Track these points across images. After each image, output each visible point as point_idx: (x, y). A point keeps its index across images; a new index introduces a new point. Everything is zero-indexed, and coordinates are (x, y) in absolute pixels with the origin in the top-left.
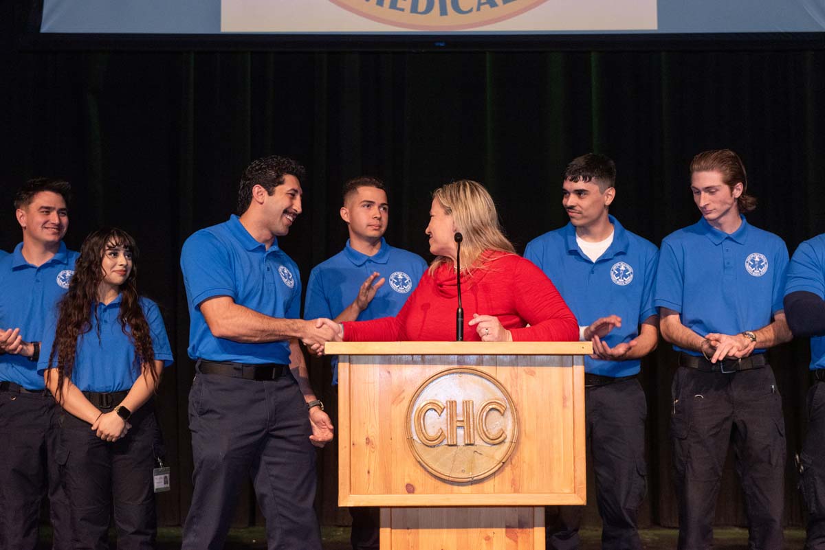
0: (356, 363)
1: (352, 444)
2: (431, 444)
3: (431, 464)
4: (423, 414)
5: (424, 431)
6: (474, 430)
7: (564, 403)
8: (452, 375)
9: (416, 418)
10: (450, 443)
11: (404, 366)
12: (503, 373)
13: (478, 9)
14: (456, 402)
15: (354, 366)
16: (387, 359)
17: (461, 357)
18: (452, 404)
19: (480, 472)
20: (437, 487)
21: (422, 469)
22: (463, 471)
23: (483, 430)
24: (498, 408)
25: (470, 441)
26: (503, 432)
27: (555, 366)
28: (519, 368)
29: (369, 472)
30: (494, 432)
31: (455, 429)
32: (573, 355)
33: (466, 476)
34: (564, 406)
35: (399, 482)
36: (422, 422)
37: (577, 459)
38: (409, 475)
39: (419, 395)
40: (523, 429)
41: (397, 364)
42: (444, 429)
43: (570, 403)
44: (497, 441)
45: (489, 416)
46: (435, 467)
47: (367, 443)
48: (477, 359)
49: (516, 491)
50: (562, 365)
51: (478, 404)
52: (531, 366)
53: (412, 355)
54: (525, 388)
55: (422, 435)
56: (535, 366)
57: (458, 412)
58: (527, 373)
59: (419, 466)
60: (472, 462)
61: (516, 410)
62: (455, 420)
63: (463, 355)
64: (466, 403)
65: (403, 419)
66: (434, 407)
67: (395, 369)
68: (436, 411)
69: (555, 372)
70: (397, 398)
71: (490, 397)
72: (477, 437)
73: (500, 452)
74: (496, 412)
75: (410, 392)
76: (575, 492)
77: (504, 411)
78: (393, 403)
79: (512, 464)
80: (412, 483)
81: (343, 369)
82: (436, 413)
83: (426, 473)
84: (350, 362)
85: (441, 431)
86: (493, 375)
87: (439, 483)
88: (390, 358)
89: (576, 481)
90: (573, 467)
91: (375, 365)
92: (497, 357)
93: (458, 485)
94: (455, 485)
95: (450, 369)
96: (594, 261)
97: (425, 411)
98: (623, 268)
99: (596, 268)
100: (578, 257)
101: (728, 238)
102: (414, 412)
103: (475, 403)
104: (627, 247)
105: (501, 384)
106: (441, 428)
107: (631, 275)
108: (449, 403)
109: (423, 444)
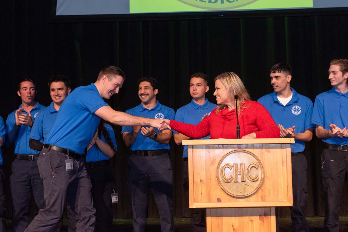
0: (195, 149)
1: (194, 182)
2: (227, 182)
3: (228, 190)
4: (224, 169)
5: (224, 176)
6: (245, 175)
8: (235, 153)
9: (221, 171)
10: (235, 181)
11: (215, 149)
12: (257, 152)
14: (237, 164)
15: (194, 150)
16: (208, 146)
17: (239, 145)
18: (236, 165)
19: (247, 193)
20: (230, 200)
21: (224, 192)
22: (241, 193)
23: (249, 176)
24: (255, 166)
25: (244, 180)
26: (257, 176)
27: (278, 148)
28: (263, 149)
29: (201, 194)
30: (253, 176)
31: (237, 176)
32: (286, 144)
33: (242, 195)
34: (283, 165)
35: (214, 198)
36: (223, 172)
37: (288, 187)
38: (218, 195)
39: (222, 161)
40: (266, 174)
41: (212, 148)
42: (233, 175)
43: (285, 164)
44: (255, 180)
45: (251, 170)
47: (201, 182)
48: (246, 146)
49: (263, 201)
50: (282, 148)
51: (247, 164)
52: (268, 148)
53: (219, 145)
54: (266, 158)
55: (223, 178)
56: (270, 148)
57: (238, 168)
58: (267, 151)
59: (222, 191)
60: (245, 189)
61: (263, 167)
62: (237, 171)
64: (242, 164)
65: (215, 172)
66: (228, 166)
67: (211, 150)
68: (229, 168)
69: (279, 151)
70: (213, 163)
71: (252, 162)
73: (256, 185)
74: (254, 168)
75: (218, 160)
76: (288, 201)
77: (258, 168)
78: (211, 165)
79: (261, 189)
80: (220, 198)
81: (190, 151)
82: (229, 169)
83: (226, 194)
84: (193, 148)
85: (231, 176)
86: (253, 153)
87: (231, 198)
88: (209, 146)
89: (288, 196)
90: (287, 190)
91: (203, 149)
92: (254, 145)
93: (239, 199)
94: (238, 199)
95: (235, 151)
96: (285, 105)
97: (225, 168)
98: (297, 108)
99: (285, 108)
100: (278, 104)
101: (343, 95)
102: (220, 169)
103: (245, 164)
104: (298, 100)
105: (256, 156)
106: (231, 175)
107: (301, 111)
108: (234, 165)
109: (224, 181)
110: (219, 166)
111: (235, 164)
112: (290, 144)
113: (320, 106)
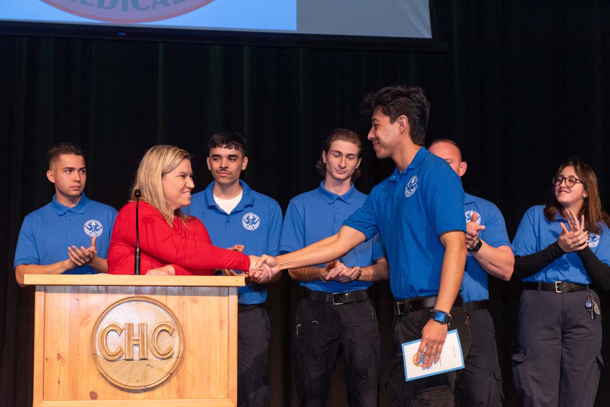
0: (50, 292)
1: (45, 359)
2: (112, 359)
3: (111, 375)
4: (105, 334)
5: (106, 348)
6: (147, 348)
7: (221, 325)
8: (129, 303)
9: (100, 338)
10: (127, 358)
11: (90, 294)
12: (172, 301)
13: (154, 8)
14: (133, 324)
15: (49, 295)
16: (76, 289)
17: (138, 287)
18: (130, 326)
19: (150, 382)
20: (116, 394)
21: (104, 379)
22: (138, 381)
23: (155, 347)
24: (168, 329)
25: (144, 356)
26: (171, 350)
27: (214, 296)
28: (185, 296)
29: (59, 382)
30: (164, 349)
31: (131, 348)
32: (228, 287)
33: (140, 385)
34: (221, 328)
35: (85, 391)
36: (105, 340)
37: (230, 371)
38: (93, 385)
39: (102, 319)
40: (187, 346)
41: (85, 293)
42: (123, 346)
43: (225, 326)
44: (166, 357)
45: (160, 336)
46: (114, 378)
47: (58, 358)
48: (151, 289)
49: (181, 397)
50: (220, 294)
52: (195, 295)
53: (98, 286)
54: (189, 313)
55: (104, 352)
56: (198, 295)
57: (134, 333)
58: (191, 301)
59: (101, 377)
60: (145, 373)
61: (182, 331)
62: (132, 339)
63: (140, 286)
64: (141, 325)
65: (89, 339)
66: (114, 328)
67: (83, 297)
68: (116, 331)
69: (214, 300)
70: (84, 321)
71: (161, 320)
72: (150, 353)
73: (168, 366)
74: (165, 333)
75: (95, 316)
76: (228, 398)
77: (173, 332)
78: (81, 326)
79: (177, 374)
80: (95, 391)
81: (39, 296)
82: (116, 334)
83: (107, 383)
84: (45, 291)
85: (120, 348)
86: (164, 302)
87: (117, 391)
88: (79, 288)
89: (230, 388)
90: (227, 377)
91: (66, 294)
92: (168, 287)
93: (133, 393)
94: (131, 393)
95: (129, 298)
96: (229, 214)
97: (107, 331)
98: (251, 217)
99: (230, 218)
100: (215, 211)
101: (339, 198)
102: (98, 333)
103: (148, 325)
104: (253, 201)
105: (169, 309)
106: (120, 346)
107: (259, 223)
108: (127, 326)
109: (105, 359)
110: (98, 327)
111: (128, 324)
112: (236, 288)
113: (296, 218)
